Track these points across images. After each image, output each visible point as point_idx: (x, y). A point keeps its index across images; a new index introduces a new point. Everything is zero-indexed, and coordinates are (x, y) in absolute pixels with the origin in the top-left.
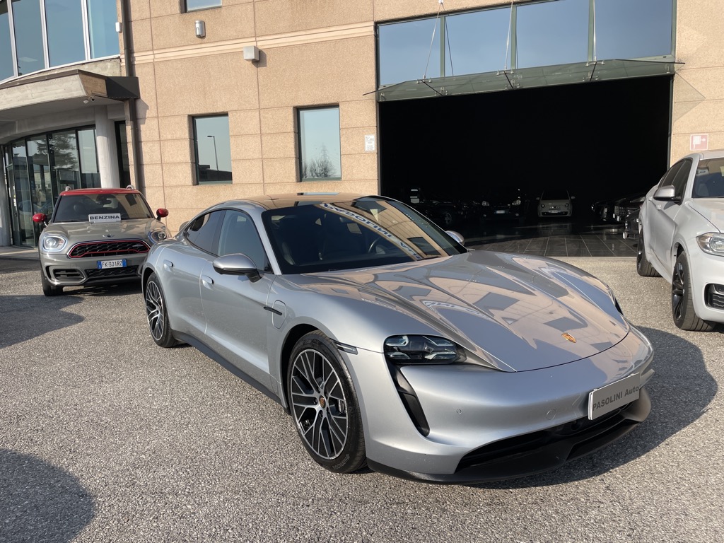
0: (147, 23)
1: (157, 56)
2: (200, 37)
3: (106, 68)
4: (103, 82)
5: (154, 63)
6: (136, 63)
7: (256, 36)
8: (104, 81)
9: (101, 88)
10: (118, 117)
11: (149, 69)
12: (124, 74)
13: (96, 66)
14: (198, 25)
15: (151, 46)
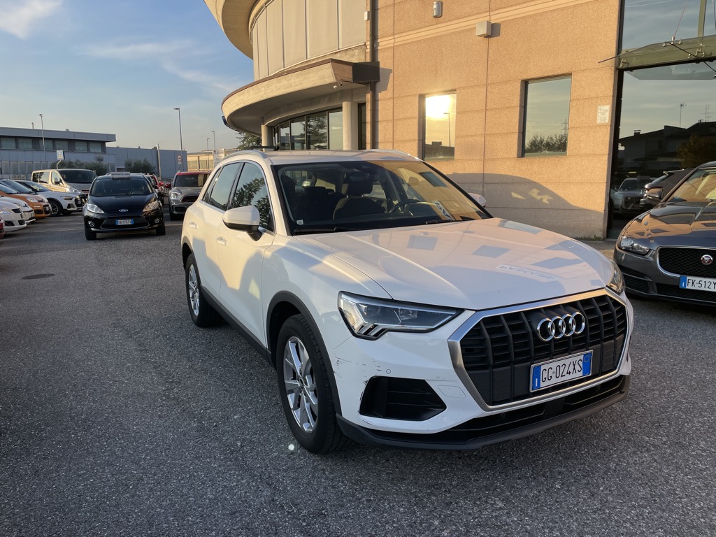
0: (390, 10)
1: (397, 40)
2: (436, 17)
3: (354, 55)
5: (394, 47)
6: (379, 48)
7: (490, 11)
8: (351, 67)
9: (348, 73)
10: (361, 100)
11: (390, 53)
12: (368, 60)
13: (346, 54)
14: (435, 6)
15: (392, 31)
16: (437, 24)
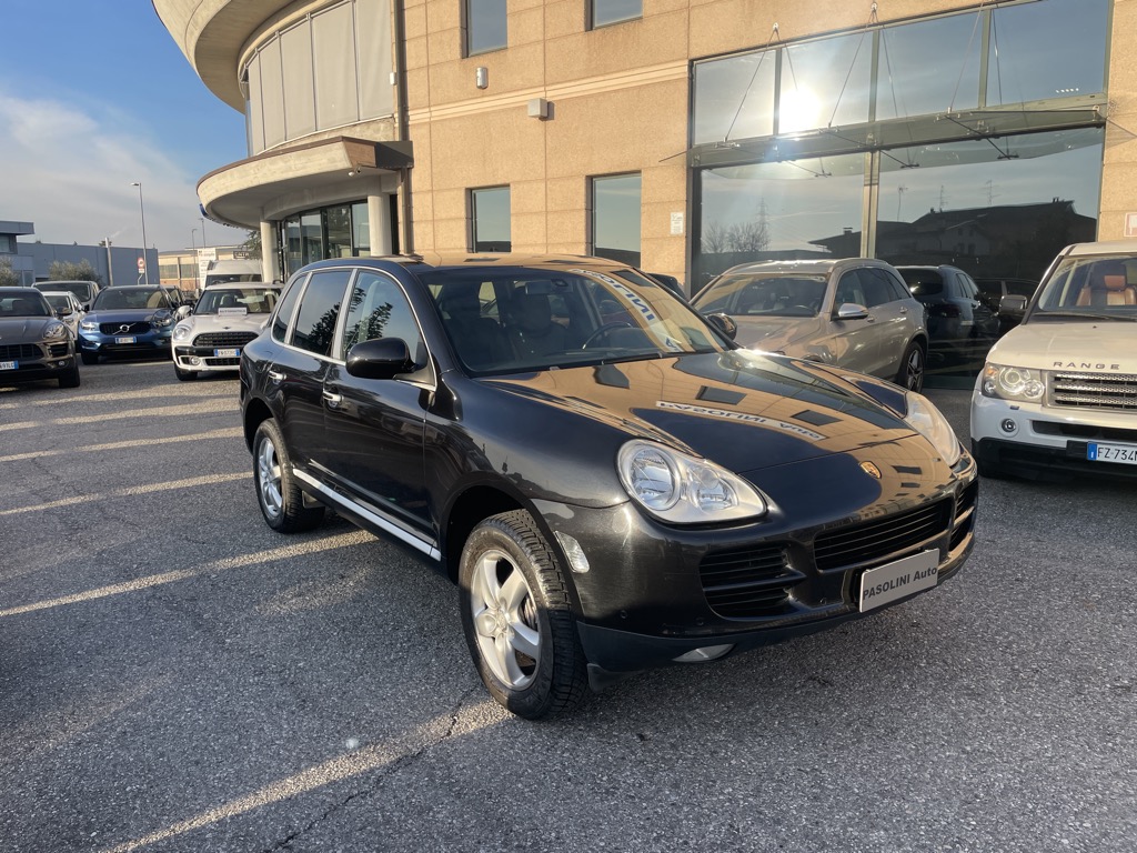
0: (423, 73)
1: (433, 114)
2: (480, 87)
4: (371, 150)
5: (430, 123)
6: (410, 123)
7: (545, 85)
8: (373, 148)
9: (369, 157)
10: (384, 191)
11: (424, 131)
12: (398, 138)
13: (363, 130)
14: (479, 74)
15: (427, 101)
16: (483, 96)
